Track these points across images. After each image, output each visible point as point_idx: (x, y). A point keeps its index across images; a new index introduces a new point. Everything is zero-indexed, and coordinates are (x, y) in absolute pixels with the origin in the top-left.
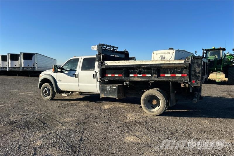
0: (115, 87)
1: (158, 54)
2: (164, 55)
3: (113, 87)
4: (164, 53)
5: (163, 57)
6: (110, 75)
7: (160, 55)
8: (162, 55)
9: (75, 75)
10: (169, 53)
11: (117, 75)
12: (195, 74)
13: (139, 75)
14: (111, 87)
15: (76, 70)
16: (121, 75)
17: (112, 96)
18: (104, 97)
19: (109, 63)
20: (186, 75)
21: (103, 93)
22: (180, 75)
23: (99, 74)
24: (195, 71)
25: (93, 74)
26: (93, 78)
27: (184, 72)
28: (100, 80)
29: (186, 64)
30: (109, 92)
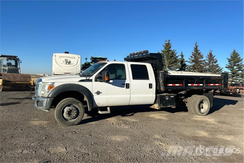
0: (173, 96)
1: (62, 57)
2: (69, 59)
3: (171, 97)
4: (69, 57)
5: (68, 61)
6: (171, 85)
7: (65, 58)
8: (66, 58)
9: (125, 85)
10: (74, 58)
11: (178, 85)
12: (226, 84)
13: (195, 85)
14: (169, 97)
15: (125, 79)
16: (181, 85)
17: (170, 105)
18: (162, 107)
19: (172, 73)
20: (220, 84)
21: (162, 103)
22: (218, 85)
23: (163, 83)
24: (226, 82)
25: (150, 84)
26: (149, 88)
27: (219, 83)
28: (164, 90)
29: (222, 77)
30: (167, 101)
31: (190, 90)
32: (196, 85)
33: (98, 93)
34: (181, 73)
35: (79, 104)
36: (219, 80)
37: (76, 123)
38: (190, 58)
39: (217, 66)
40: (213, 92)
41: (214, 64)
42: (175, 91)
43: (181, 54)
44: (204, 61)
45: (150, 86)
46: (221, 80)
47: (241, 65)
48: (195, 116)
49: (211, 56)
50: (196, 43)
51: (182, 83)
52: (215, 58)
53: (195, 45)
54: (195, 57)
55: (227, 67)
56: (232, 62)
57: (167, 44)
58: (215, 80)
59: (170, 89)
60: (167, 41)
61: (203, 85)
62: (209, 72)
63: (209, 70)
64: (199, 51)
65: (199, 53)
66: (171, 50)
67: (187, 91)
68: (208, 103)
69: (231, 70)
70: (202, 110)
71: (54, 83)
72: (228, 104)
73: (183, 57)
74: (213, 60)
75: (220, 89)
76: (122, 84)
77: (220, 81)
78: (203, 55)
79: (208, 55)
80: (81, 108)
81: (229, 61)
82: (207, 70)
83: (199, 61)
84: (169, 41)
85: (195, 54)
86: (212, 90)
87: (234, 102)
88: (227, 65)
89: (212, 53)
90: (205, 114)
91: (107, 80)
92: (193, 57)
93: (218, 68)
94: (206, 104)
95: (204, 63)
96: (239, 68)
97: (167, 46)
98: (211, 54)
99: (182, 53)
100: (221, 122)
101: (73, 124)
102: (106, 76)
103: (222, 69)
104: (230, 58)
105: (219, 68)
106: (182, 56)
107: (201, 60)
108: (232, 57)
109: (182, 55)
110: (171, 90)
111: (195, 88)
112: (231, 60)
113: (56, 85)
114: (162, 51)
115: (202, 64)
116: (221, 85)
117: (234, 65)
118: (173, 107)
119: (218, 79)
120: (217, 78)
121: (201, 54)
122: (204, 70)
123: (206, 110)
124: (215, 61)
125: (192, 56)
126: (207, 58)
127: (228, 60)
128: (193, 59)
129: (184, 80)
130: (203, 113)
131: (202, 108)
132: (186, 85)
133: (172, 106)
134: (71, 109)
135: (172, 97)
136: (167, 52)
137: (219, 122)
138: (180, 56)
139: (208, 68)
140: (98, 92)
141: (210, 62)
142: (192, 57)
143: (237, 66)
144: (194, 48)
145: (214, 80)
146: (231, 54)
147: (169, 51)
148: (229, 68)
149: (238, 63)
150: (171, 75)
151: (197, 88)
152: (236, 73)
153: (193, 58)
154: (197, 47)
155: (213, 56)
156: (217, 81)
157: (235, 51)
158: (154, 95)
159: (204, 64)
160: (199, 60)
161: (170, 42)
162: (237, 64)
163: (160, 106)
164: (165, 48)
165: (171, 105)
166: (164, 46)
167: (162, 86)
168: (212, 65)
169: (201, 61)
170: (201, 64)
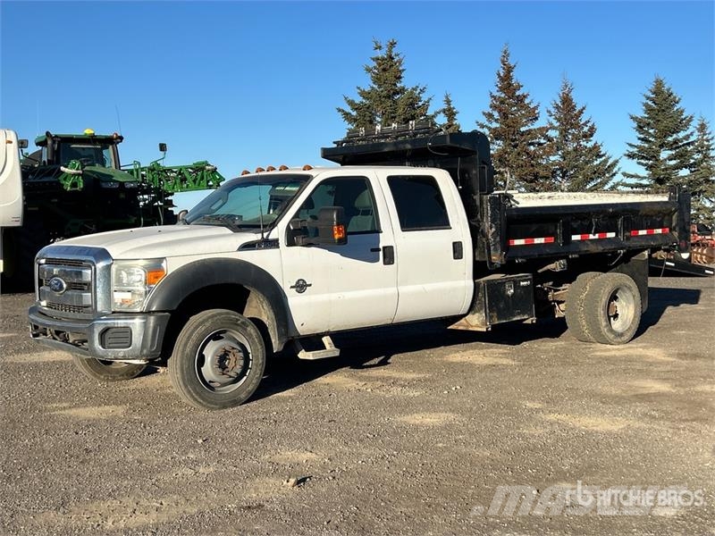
0: (526, 280)
3: (522, 283)
6: (521, 242)
9: (381, 253)
11: (542, 240)
12: (684, 227)
13: (591, 237)
14: (516, 283)
15: (378, 231)
16: (552, 240)
17: (519, 314)
18: (497, 323)
19: (525, 200)
20: (667, 229)
21: (495, 308)
22: (659, 231)
23: (498, 239)
24: (684, 220)
25: (454, 243)
26: (455, 258)
27: (665, 223)
28: (504, 262)
29: (673, 204)
30: (510, 301)
31: (580, 256)
32: (597, 236)
33: (301, 286)
34: (549, 197)
35: (249, 329)
36: (665, 215)
37: (243, 396)
38: (484, 120)
39: (596, 152)
40: (647, 257)
41: (583, 143)
42: (533, 261)
43: (445, 107)
44: (543, 131)
45: (457, 250)
46: (669, 214)
47: (688, 144)
48: (593, 346)
49: (568, 111)
50: (506, 54)
51: (553, 234)
52: (584, 118)
53: (503, 62)
54: (505, 116)
55: (631, 156)
56: (651, 131)
57: (383, 59)
58: (652, 216)
59: (521, 258)
60: (383, 45)
61: (617, 235)
62: (563, 178)
63: (561, 169)
64: (519, 87)
65: (521, 99)
66: (402, 90)
67: (569, 261)
68: (634, 296)
69: (649, 167)
70: (617, 325)
71: (161, 259)
72: (676, 304)
73: (453, 119)
74: (579, 127)
75: (667, 247)
76: (373, 250)
77: (666, 218)
78: (536, 108)
79: (557, 107)
80: (253, 342)
81: (640, 128)
82: (554, 172)
83: (523, 134)
84: (393, 44)
85: (502, 102)
86: (644, 250)
87: (692, 297)
88: (631, 145)
89: (572, 95)
90: (626, 338)
91: (340, 239)
92: (496, 115)
93: (601, 159)
94: (628, 302)
95: (542, 141)
96: (681, 156)
97: (384, 70)
98: (567, 101)
99: (448, 102)
100: (685, 354)
101: (235, 402)
102: (338, 225)
103: (616, 162)
104: (641, 114)
105: (606, 161)
106: (450, 113)
107: (532, 127)
108: (649, 109)
109: (450, 109)
110: (524, 260)
111: (594, 249)
112: (648, 124)
113: (171, 267)
114: (363, 94)
115: (533, 144)
116: (670, 230)
117: (661, 146)
118: (529, 322)
119: (660, 212)
120: (657, 208)
121: (527, 101)
122: (545, 173)
123: (629, 323)
124: (586, 129)
125: (490, 110)
126: (552, 119)
127: (635, 125)
128: (495, 125)
129: (558, 221)
130: (621, 335)
131: (616, 316)
132: (567, 240)
133: (526, 317)
134: (227, 348)
135: (523, 287)
136: (388, 97)
137: (682, 356)
138: (442, 114)
139: (559, 164)
140: (301, 282)
141: (564, 133)
142: (490, 116)
143: (671, 146)
144: (499, 75)
145: (648, 216)
146: (648, 98)
147: (396, 93)
148: (643, 158)
149: (675, 136)
150: (519, 206)
151: (600, 249)
152: (668, 179)
153: (496, 121)
154: (509, 70)
155: (578, 108)
156: (658, 220)
157: (659, 83)
158: (469, 283)
159: (540, 144)
160: (523, 129)
161: (395, 51)
162: (670, 139)
163: (491, 317)
164: (377, 80)
165: (524, 314)
166: (368, 70)
167: (496, 250)
168: (575, 150)
169: (529, 132)
170: (532, 148)
